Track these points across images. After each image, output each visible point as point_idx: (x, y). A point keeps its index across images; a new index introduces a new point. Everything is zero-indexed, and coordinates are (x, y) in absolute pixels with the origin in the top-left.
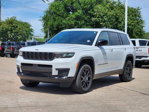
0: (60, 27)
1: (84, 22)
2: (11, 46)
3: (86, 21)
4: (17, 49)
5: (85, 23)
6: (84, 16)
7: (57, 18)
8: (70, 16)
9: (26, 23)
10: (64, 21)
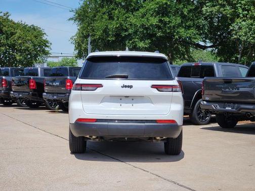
0: (123, 34)
1: (179, 20)
2: (4, 77)
3: (183, 16)
4: (18, 86)
5: (182, 22)
6: (181, 6)
7: (116, 12)
8: (147, 7)
9: (34, 29)
10: (133, 20)
